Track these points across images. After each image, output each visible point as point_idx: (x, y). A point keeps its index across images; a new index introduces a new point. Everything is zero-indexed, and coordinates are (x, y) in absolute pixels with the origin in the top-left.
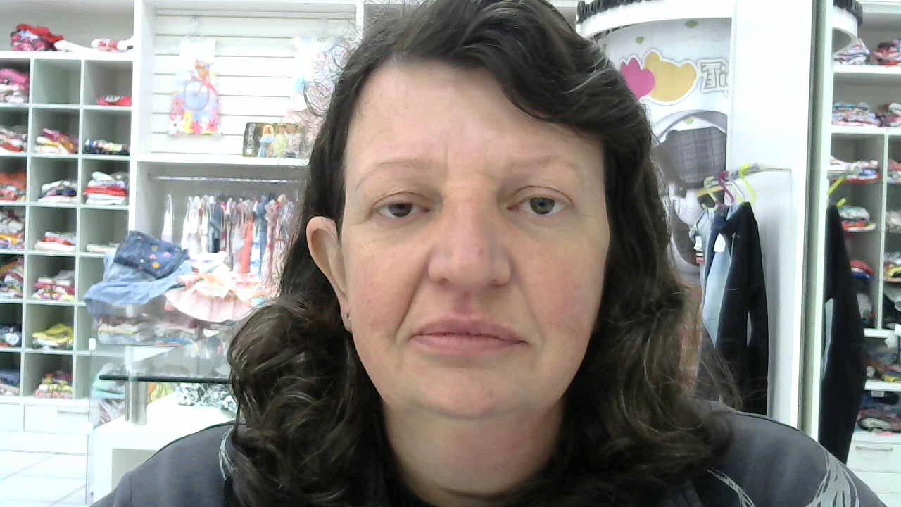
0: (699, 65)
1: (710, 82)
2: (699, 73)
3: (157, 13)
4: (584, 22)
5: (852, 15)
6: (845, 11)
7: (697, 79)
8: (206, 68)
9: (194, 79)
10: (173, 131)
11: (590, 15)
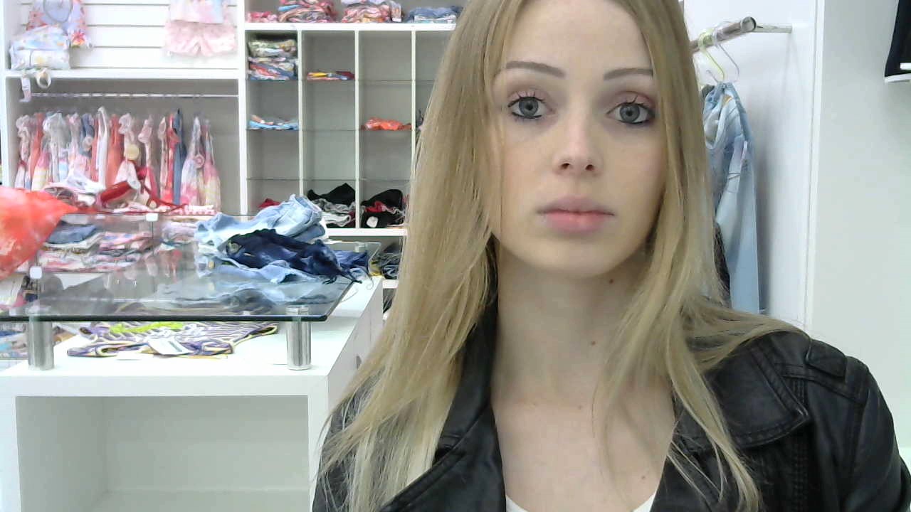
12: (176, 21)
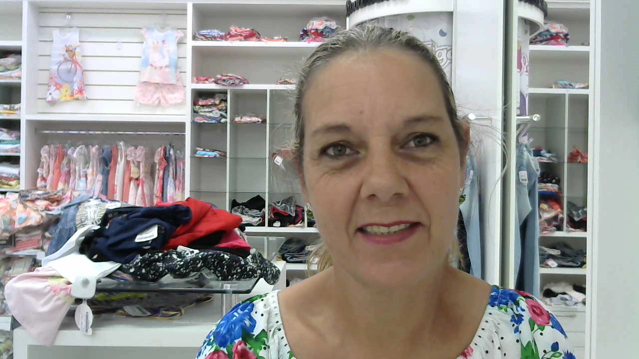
3: (40, 11)
4: (351, 15)
5: (539, 9)
6: (534, 6)
8: (73, 50)
9: (66, 60)
10: (49, 98)
11: (354, 11)
12: (145, 82)
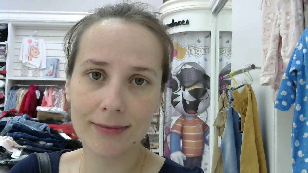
0: (188, 47)
1: (191, 53)
2: (188, 50)
3: (17, 28)
7: (187, 52)
